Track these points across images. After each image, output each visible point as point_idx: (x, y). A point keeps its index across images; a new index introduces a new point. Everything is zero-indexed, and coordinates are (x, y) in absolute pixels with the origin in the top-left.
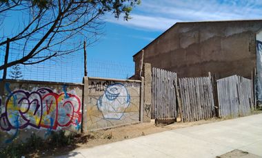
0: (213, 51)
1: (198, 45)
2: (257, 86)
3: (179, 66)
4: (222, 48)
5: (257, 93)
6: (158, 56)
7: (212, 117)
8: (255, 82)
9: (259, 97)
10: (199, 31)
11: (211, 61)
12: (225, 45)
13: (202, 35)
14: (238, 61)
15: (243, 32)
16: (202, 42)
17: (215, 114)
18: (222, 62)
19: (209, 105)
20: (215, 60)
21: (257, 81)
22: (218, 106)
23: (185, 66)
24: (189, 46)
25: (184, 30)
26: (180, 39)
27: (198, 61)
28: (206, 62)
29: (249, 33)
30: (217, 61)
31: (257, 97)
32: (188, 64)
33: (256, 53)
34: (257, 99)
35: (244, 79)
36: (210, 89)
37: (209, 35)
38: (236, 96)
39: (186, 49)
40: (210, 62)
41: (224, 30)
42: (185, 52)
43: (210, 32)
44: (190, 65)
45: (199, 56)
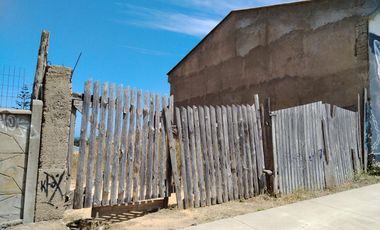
0: (290, 59)
1: (264, 50)
2: (370, 126)
3: (234, 88)
4: (305, 51)
5: (368, 140)
6: (202, 72)
7: (257, 193)
8: (364, 116)
9: (373, 148)
10: (268, 24)
11: (287, 77)
12: (311, 45)
13: (271, 30)
14: (334, 75)
15: (345, 19)
16: (271, 43)
17: (266, 186)
18: (304, 79)
19: (253, 166)
20: (292, 75)
21: (369, 114)
22: (272, 170)
23: (244, 88)
24: (251, 51)
25: (244, 24)
26: (236, 40)
27: (264, 78)
28: (277, 80)
29: (356, 19)
30: (296, 78)
31: (369, 147)
32: (248, 84)
33: (368, 59)
34: (369, 151)
35: (340, 111)
36: (257, 132)
37: (282, 29)
38: (320, 147)
39: (246, 57)
40: (284, 78)
41: (309, 18)
42: (244, 64)
43: (285, 22)
44: (252, 86)
45: (266, 69)
